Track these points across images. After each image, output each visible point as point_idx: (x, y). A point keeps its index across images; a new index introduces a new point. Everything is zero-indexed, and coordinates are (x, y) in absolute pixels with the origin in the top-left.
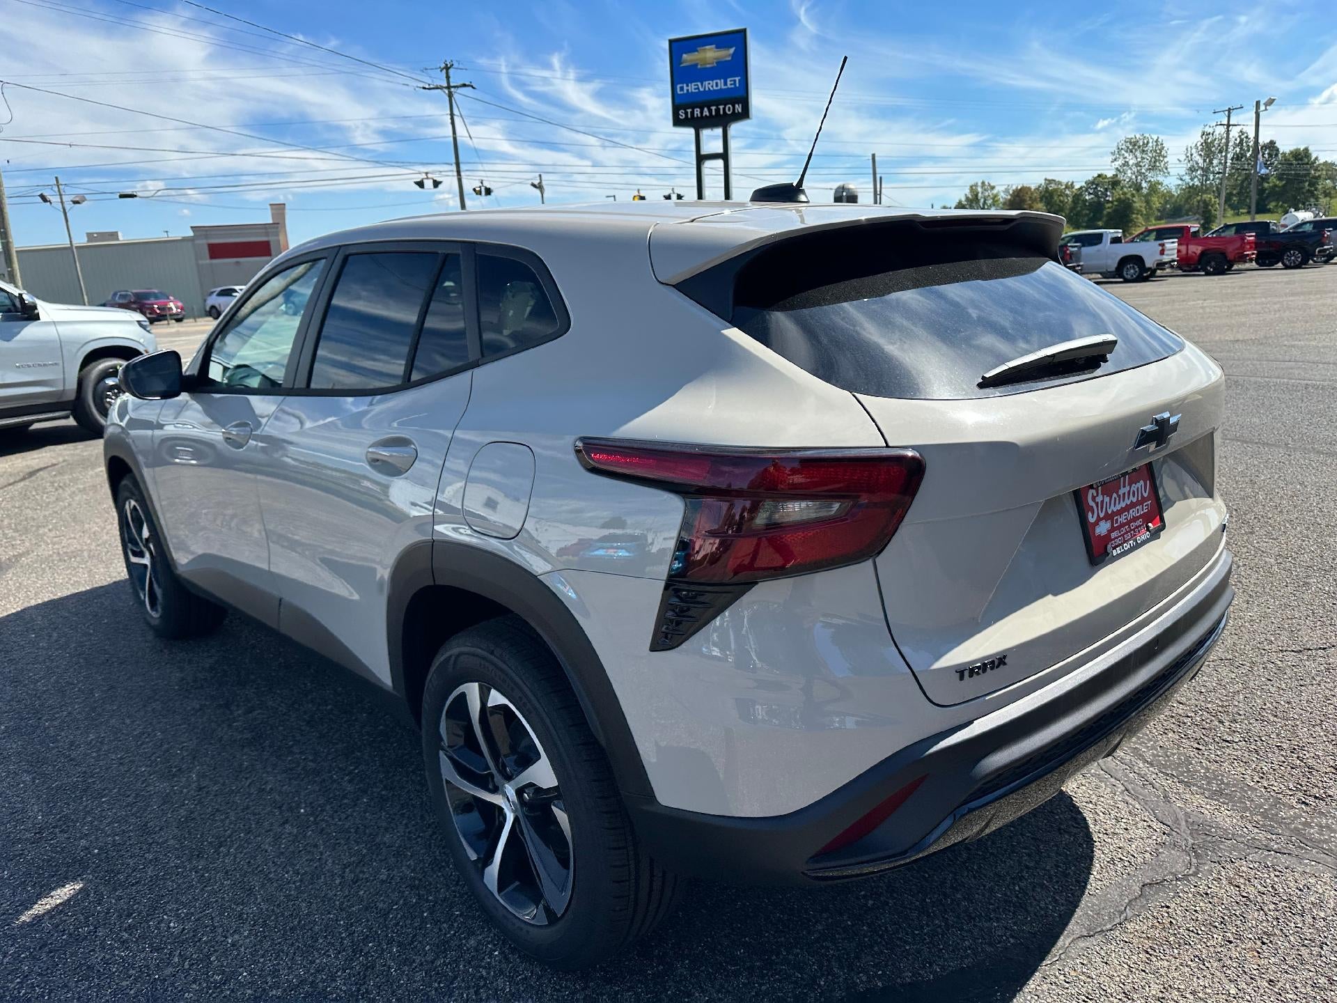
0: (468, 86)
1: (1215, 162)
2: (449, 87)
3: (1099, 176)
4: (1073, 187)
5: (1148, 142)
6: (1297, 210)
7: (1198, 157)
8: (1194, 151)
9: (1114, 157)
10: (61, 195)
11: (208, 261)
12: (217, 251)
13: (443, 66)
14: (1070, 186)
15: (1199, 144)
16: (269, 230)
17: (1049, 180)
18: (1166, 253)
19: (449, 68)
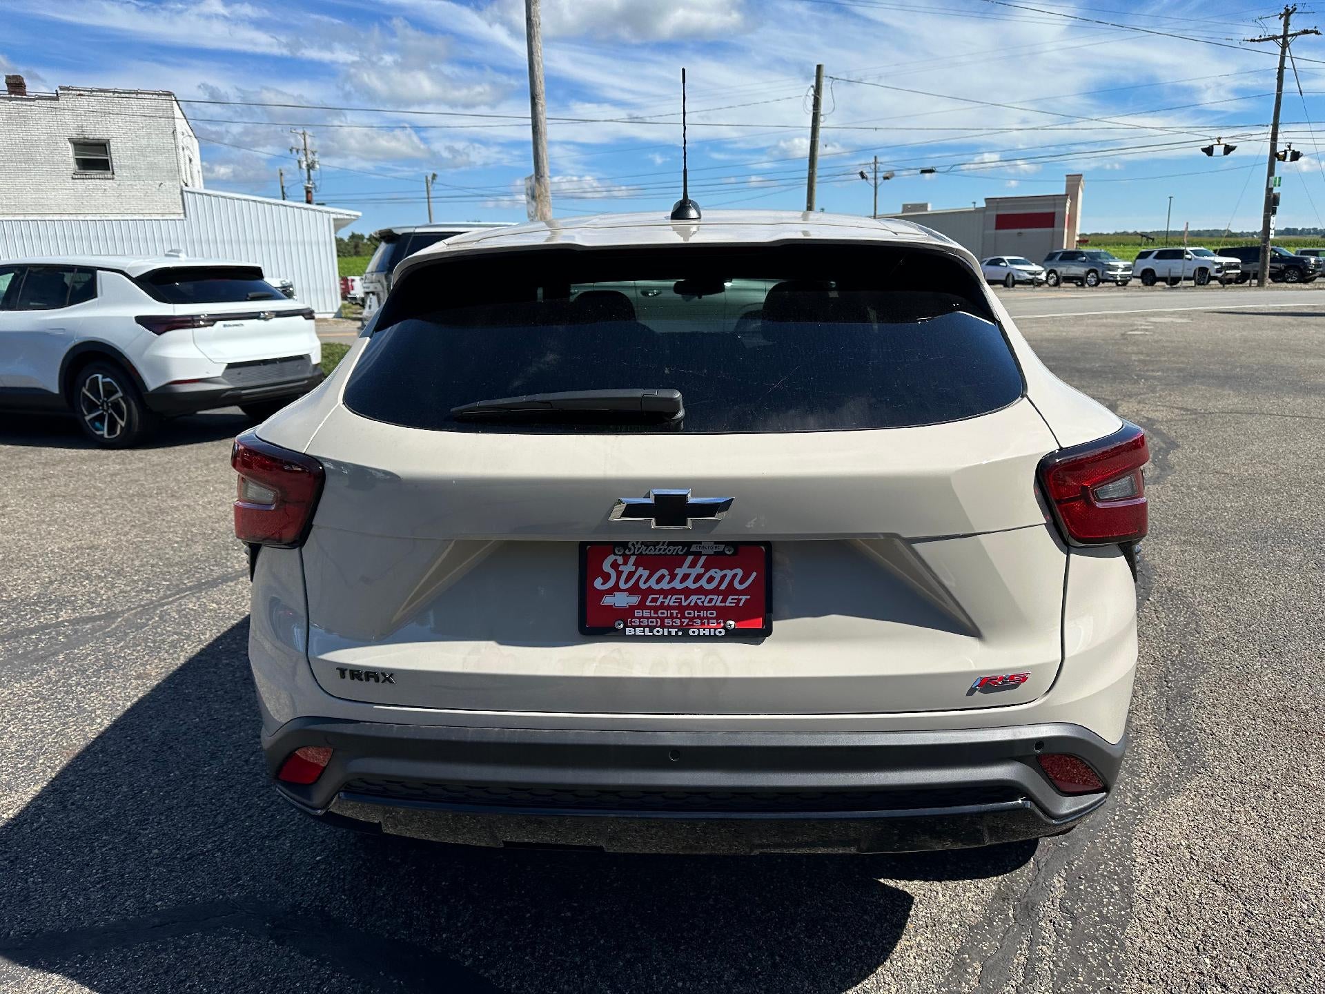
0: (1311, 32)
2: (1285, 36)
10: (876, 172)
11: (993, 231)
12: (1004, 222)
13: (1283, 11)
16: (1057, 202)
19: (1292, 13)
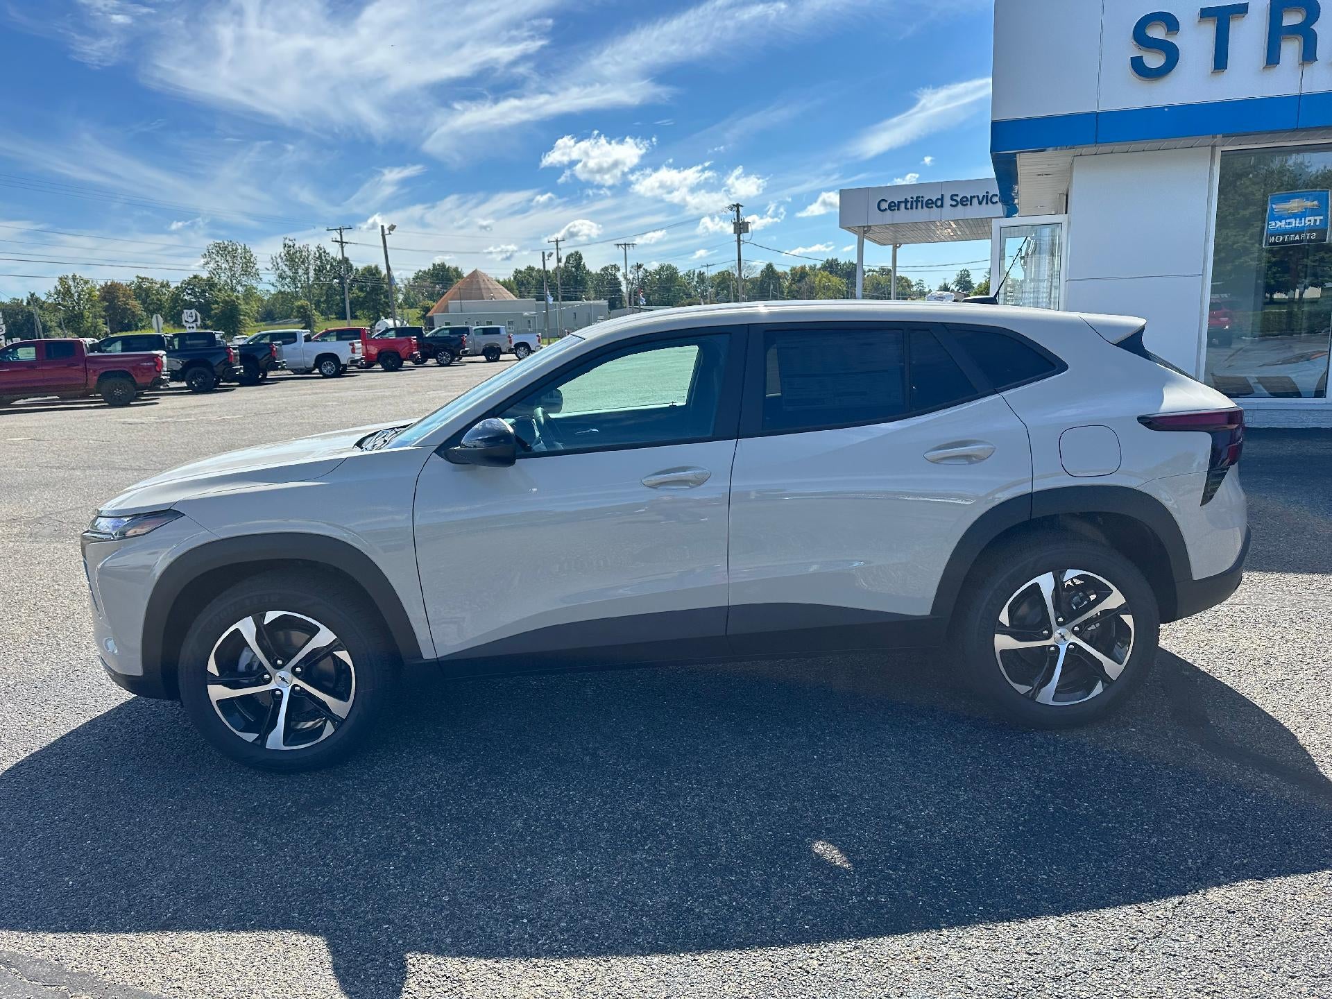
1: (300, 271)
3: (195, 277)
4: (169, 287)
5: (237, 249)
6: (386, 318)
7: (284, 266)
8: (279, 260)
9: (206, 260)
14: (165, 285)
15: (283, 255)
17: (143, 279)
18: (356, 351)
